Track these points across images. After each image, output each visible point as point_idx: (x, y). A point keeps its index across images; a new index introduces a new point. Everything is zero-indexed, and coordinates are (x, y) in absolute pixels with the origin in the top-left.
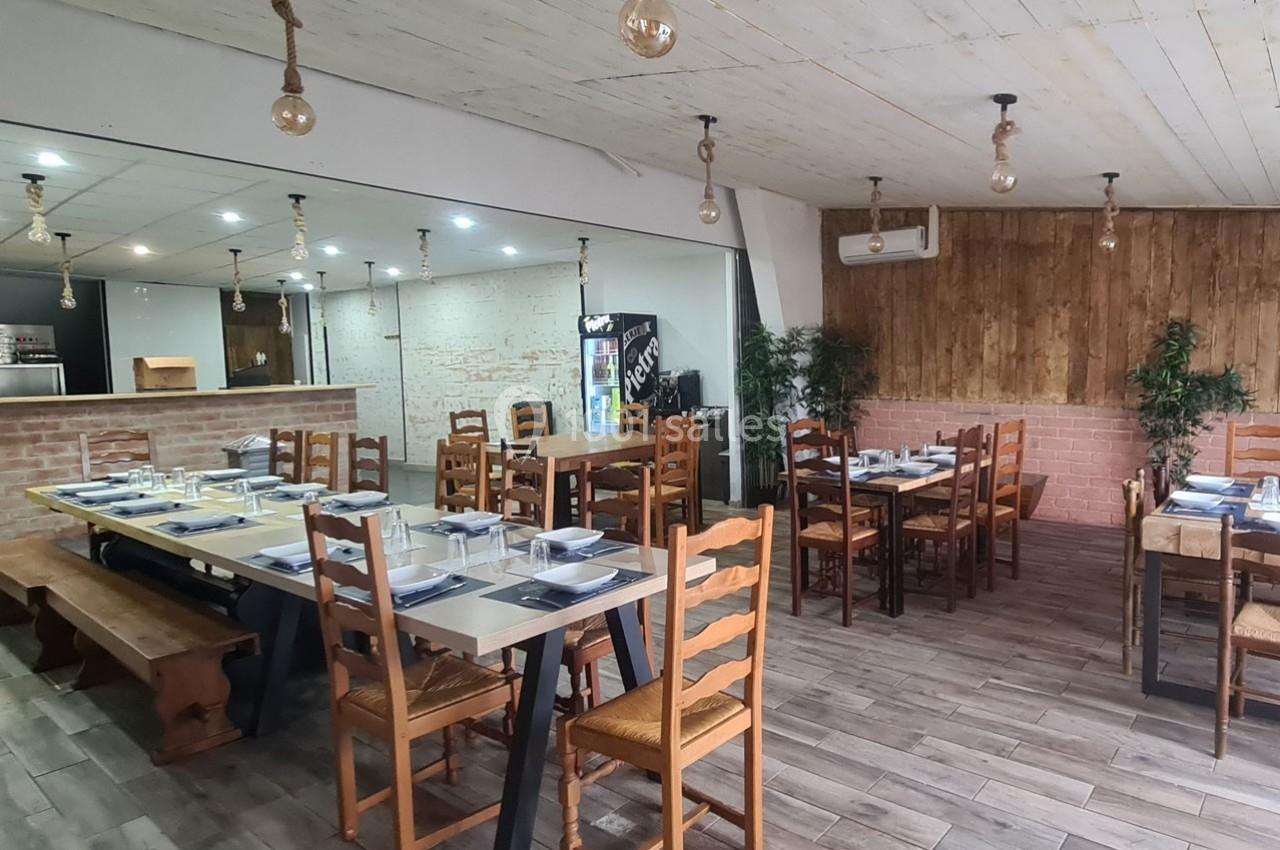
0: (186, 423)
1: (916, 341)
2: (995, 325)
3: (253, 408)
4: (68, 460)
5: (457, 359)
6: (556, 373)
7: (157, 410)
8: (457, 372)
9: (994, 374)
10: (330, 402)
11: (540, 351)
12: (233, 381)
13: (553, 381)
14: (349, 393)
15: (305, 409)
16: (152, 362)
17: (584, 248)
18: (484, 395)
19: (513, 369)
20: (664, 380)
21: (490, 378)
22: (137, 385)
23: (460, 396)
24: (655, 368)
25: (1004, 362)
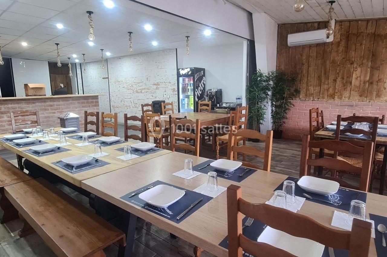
0: (43, 107)
1: (319, 77)
2: (359, 70)
3: (65, 102)
4: (5, 121)
5: (129, 85)
6: (166, 90)
7: (34, 103)
8: (129, 90)
9: (357, 90)
10: (90, 100)
11: (160, 82)
12: (54, 93)
13: (165, 93)
14: (96, 97)
15: (82, 103)
16: (31, 85)
17: (188, 40)
18: (138, 98)
19: (150, 89)
20: (210, 92)
21: (141, 92)
22: (26, 94)
23: (130, 98)
24: (204, 88)
25: (362, 85)
